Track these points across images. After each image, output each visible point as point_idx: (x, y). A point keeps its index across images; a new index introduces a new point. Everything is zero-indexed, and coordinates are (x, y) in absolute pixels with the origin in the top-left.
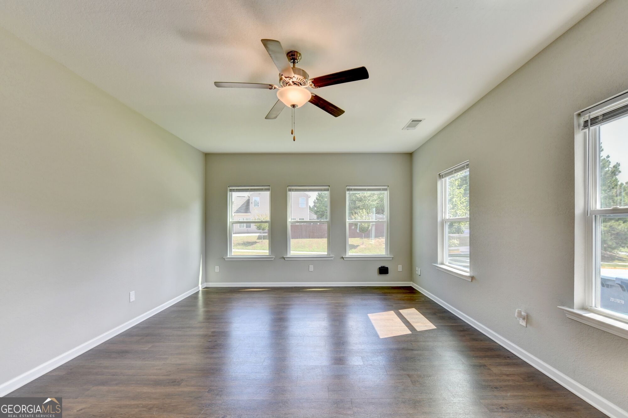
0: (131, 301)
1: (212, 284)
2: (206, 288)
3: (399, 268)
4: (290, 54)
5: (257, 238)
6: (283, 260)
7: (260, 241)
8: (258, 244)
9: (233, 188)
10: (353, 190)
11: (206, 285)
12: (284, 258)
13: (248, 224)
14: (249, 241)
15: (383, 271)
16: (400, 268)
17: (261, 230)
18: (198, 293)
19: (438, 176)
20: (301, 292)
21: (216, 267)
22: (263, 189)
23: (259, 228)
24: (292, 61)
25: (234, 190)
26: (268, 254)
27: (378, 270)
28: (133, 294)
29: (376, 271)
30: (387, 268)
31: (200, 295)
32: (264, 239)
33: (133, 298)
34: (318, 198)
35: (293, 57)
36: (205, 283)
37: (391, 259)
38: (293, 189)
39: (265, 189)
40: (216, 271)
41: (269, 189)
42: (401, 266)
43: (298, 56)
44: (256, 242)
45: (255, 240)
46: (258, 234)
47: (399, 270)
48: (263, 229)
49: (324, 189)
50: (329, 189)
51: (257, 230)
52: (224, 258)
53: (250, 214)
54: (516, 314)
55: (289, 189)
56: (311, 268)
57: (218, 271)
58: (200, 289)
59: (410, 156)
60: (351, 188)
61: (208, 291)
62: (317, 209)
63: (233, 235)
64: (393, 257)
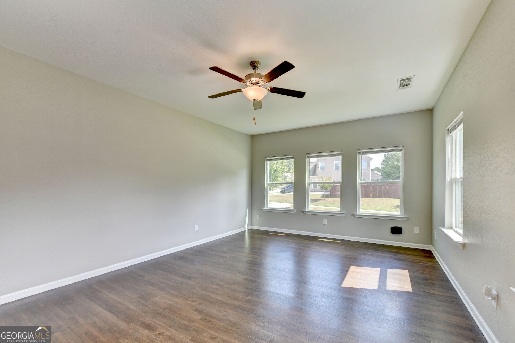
0: (196, 230)
1: (256, 227)
2: (251, 229)
3: (415, 230)
4: (252, 63)
5: (321, 195)
6: (303, 213)
7: (323, 198)
8: (321, 201)
9: (269, 158)
10: (365, 153)
11: (251, 227)
12: (303, 212)
13: (315, 185)
14: (314, 198)
15: (396, 230)
16: (417, 229)
17: (324, 190)
18: (244, 232)
19: (446, 131)
20: (314, 241)
21: (257, 215)
22: (288, 158)
23: (322, 188)
24: (254, 68)
25: (269, 160)
26: (292, 208)
27: (390, 229)
28: (197, 226)
29: (389, 230)
30: (401, 229)
31: (247, 234)
32: (326, 197)
33: (197, 229)
34: (385, 160)
35: (254, 65)
36: (251, 226)
37: (406, 220)
38: (311, 156)
39: (290, 158)
40: (258, 218)
41: (293, 157)
42: (418, 227)
43: (257, 63)
44: (319, 200)
45: (319, 197)
46: (322, 193)
47: (415, 232)
48: (326, 189)
49: (337, 154)
50: (341, 154)
51: (321, 190)
52: (262, 209)
53: (317, 176)
54: (484, 291)
55: (308, 156)
56: (325, 222)
57: (259, 218)
58: (247, 229)
59: (430, 111)
60: (363, 151)
61: (252, 232)
62: (384, 170)
63: (310, 193)
64: (408, 218)
